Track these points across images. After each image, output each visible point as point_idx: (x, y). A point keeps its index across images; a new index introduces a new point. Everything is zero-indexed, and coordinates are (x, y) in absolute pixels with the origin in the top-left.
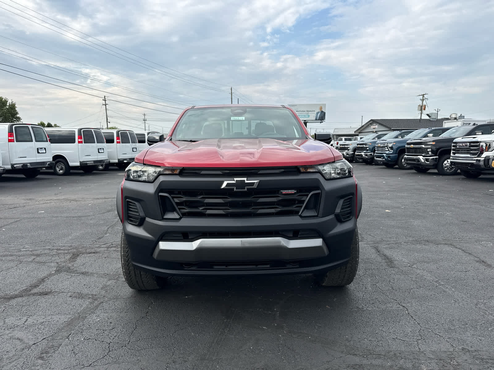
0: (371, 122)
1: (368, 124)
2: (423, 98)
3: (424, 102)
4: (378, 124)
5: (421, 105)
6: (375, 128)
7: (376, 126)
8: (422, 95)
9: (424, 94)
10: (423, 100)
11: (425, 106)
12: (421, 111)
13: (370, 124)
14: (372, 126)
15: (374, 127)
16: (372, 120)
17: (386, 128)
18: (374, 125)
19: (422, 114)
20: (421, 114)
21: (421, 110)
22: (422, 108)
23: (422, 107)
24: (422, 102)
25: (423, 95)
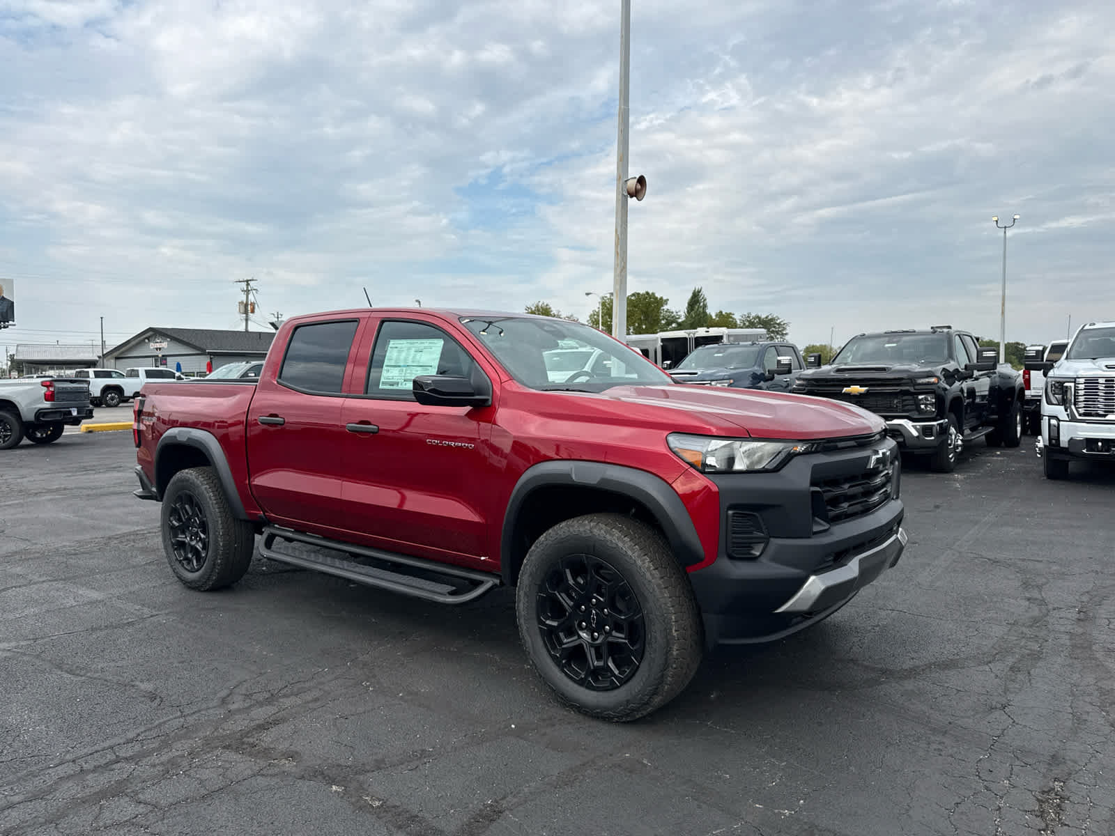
0: (150, 333)
1: (142, 338)
2: (247, 288)
3: (250, 296)
4: (168, 340)
5: (245, 302)
6: (160, 349)
7: (165, 345)
8: (243, 281)
9: (250, 280)
10: (247, 292)
11: (253, 304)
12: (245, 315)
13: (146, 338)
14: (151, 344)
15: (158, 345)
16: (151, 329)
17: (193, 349)
18: (158, 341)
19: (249, 322)
20: (247, 320)
21: (246, 312)
22: (247, 309)
23: (246, 305)
24: (245, 296)
25: (247, 281)
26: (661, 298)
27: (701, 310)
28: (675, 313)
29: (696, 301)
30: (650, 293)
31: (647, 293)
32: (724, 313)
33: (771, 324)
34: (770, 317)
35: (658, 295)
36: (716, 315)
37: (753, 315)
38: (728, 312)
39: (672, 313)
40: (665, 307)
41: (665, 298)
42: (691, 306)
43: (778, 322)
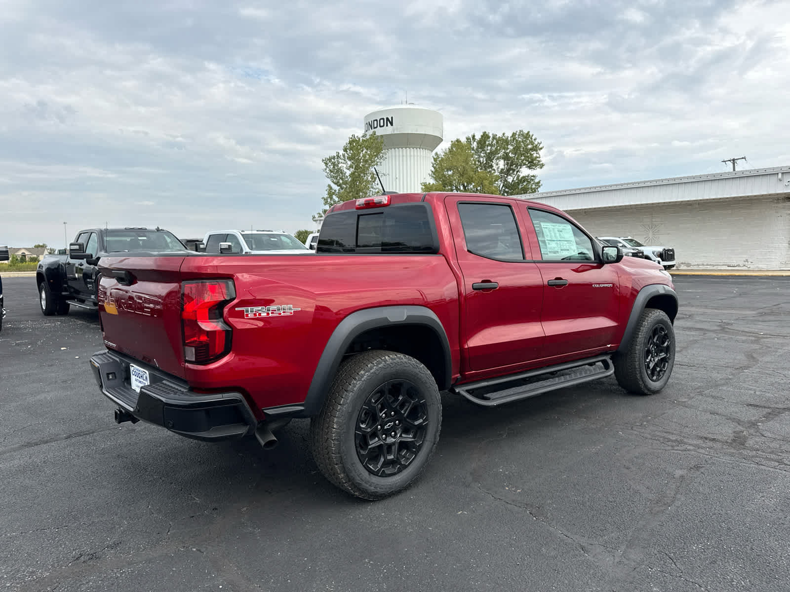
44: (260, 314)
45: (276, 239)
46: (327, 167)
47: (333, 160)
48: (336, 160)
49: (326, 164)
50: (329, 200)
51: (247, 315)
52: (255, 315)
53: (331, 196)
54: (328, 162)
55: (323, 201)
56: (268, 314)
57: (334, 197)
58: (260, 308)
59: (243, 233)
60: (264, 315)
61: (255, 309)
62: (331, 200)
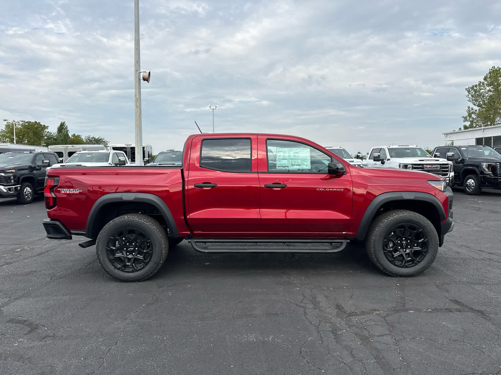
26: (44, 125)
27: (65, 133)
28: (53, 134)
29: (62, 128)
30: (38, 122)
31: (36, 122)
32: (76, 135)
33: (100, 142)
34: (100, 138)
35: (42, 124)
36: (72, 136)
37: (91, 136)
38: (78, 135)
39: (51, 133)
40: (47, 130)
41: (46, 126)
42: (60, 130)
43: (103, 141)
44: (66, 192)
45: (409, 151)
46: (469, 93)
47: (475, 88)
48: (478, 87)
49: (469, 91)
50: (468, 118)
51: (62, 192)
52: (65, 192)
53: (470, 115)
54: (471, 89)
55: (463, 119)
56: (69, 192)
57: (473, 115)
58: (67, 189)
59: (389, 148)
60: (68, 192)
61: (65, 189)
62: (470, 118)
